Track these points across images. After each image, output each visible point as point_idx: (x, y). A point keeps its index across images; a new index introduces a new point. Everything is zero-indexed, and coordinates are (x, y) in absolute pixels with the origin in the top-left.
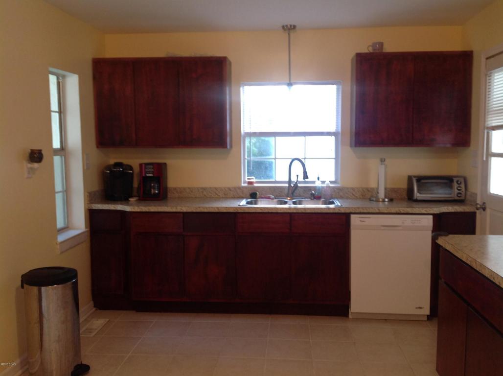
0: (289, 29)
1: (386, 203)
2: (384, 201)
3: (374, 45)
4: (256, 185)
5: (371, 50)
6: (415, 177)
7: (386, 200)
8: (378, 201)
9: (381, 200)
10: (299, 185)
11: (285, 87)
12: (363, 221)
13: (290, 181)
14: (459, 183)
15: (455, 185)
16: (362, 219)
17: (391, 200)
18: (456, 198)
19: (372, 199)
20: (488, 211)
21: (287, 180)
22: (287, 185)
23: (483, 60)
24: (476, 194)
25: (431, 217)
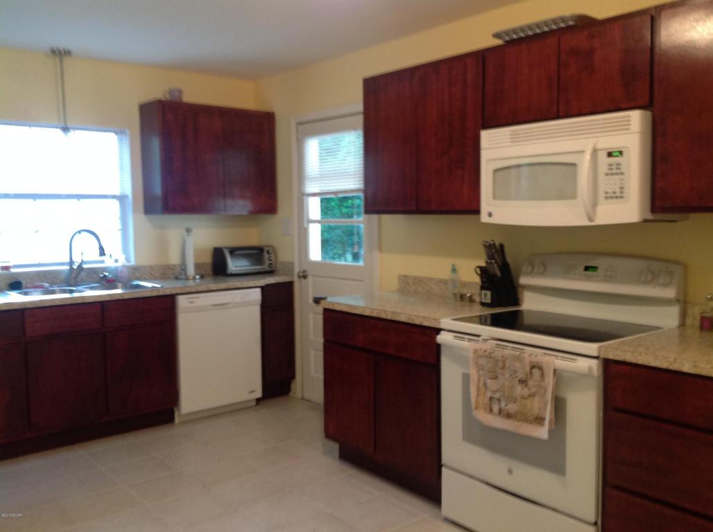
0: (60, 54)
1: (198, 281)
2: (194, 278)
3: (171, 92)
4: (13, 270)
5: (168, 96)
6: (227, 248)
7: (198, 277)
8: (187, 279)
9: (191, 277)
10: (85, 266)
11: (58, 132)
12: (193, 302)
13: (71, 262)
14: (268, 252)
15: (266, 256)
16: (191, 300)
17: (202, 277)
18: (268, 269)
19: (180, 277)
20: (310, 279)
21: (68, 260)
22: (69, 267)
23: (293, 125)
24: (292, 263)
25: (259, 290)
